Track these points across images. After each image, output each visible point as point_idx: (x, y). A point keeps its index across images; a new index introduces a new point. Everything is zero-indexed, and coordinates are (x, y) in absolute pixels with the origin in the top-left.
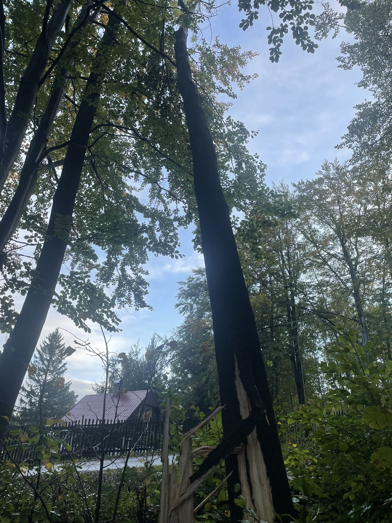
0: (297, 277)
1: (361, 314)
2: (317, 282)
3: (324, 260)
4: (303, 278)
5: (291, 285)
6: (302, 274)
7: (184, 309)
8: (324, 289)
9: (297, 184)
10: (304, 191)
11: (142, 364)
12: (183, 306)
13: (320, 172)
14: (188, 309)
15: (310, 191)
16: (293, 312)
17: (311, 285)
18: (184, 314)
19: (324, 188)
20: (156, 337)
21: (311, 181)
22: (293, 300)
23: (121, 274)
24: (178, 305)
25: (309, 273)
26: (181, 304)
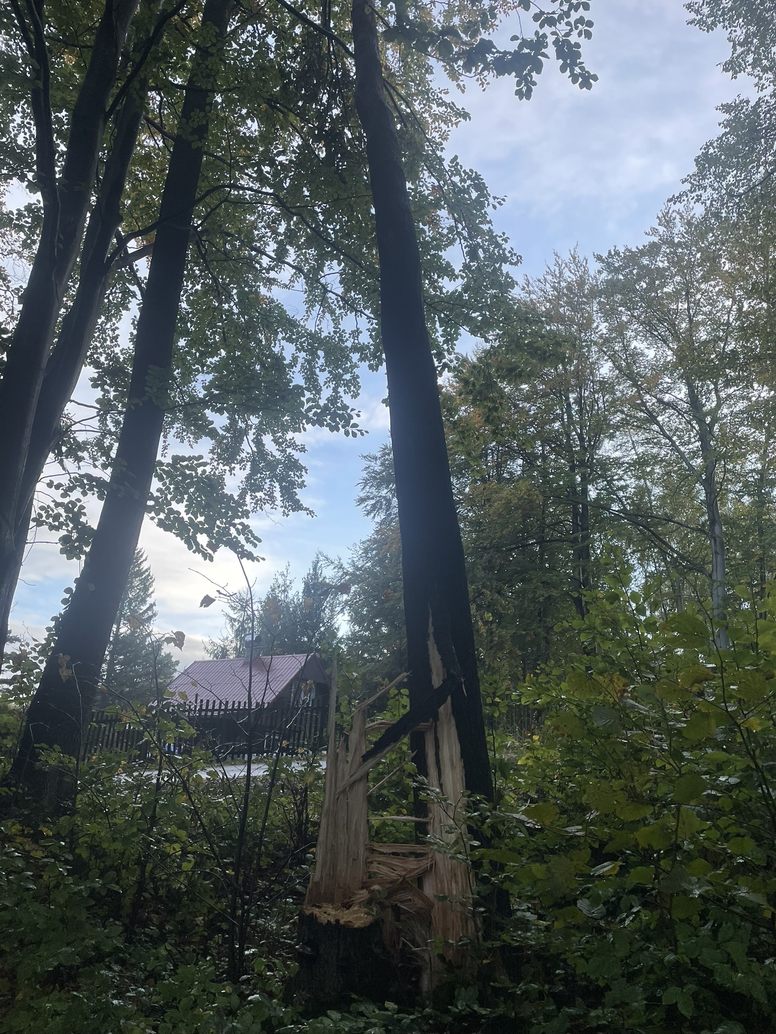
0: (596, 446)
1: (714, 519)
2: (636, 457)
3: (650, 413)
4: (607, 449)
5: (583, 464)
6: (606, 441)
7: (374, 506)
8: (648, 469)
9: (605, 255)
10: (617, 270)
11: (296, 607)
12: (373, 502)
13: (654, 231)
14: (381, 508)
15: (631, 272)
16: (584, 516)
17: (624, 463)
18: (374, 517)
19: (661, 265)
20: (322, 558)
21: (634, 250)
22: (585, 492)
23: (255, 449)
24: (362, 500)
25: (620, 438)
26: (368, 498)
